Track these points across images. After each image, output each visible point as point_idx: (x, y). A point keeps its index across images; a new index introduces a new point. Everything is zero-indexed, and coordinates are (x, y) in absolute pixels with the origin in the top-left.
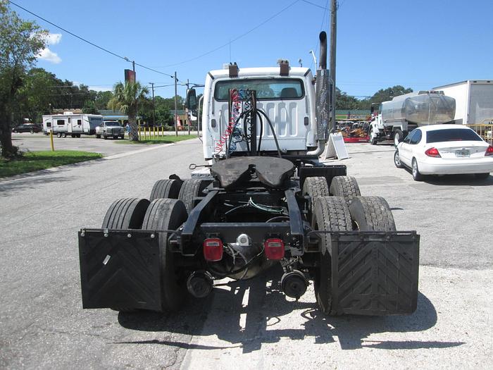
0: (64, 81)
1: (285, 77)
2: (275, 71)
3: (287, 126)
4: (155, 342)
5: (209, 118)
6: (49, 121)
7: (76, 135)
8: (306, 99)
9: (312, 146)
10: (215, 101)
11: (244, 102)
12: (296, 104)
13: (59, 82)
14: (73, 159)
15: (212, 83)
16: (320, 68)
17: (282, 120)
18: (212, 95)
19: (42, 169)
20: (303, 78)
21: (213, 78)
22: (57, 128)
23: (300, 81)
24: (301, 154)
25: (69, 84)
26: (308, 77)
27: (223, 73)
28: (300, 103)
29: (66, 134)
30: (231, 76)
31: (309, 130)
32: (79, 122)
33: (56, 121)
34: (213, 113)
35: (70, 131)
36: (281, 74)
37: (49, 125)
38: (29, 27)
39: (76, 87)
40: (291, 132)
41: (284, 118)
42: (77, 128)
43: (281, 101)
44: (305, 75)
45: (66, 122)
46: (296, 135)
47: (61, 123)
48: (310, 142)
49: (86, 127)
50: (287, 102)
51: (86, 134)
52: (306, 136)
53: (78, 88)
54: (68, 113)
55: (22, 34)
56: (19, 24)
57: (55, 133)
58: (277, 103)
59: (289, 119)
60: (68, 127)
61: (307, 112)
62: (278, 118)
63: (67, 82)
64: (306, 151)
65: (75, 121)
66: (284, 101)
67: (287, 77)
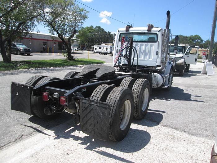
0: (107, 32)
1: (149, 32)
2: (145, 29)
3: (148, 54)
4: (32, 127)
5: (116, 49)
6: (96, 47)
7: (105, 54)
8: (158, 43)
9: (159, 65)
10: (119, 42)
11: (127, 43)
12: (153, 45)
13: (105, 32)
14: (91, 63)
15: (118, 34)
16: (166, 28)
17: (146, 52)
18: (118, 39)
19: (77, 65)
20: (158, 33)
21: (119, 31)
22: (98, 50)
23: (156, 34)
24: (153, 68)
25: (109, 33)
26: (160, 33)
27: (123, 30)
28: (155, 44)
29: (102, 53)
30: (126, 31)
31: (158, 57)
32: (107, 49)
33: (98, 48)
34: (118, 47)
35: (103, 52)
36: (148, 31)
37: (96, 49)
38: (82, 10)
39: (112, 35)
40: (150, 58)
41: (147, 51)
42: (106, 51)
43: (146, 43)
44: (159, 31)
45: (102, 48)
46: (152, 59)
47: (100, 48)
48: (158, 63)
49: (109, 51)
50: (150, 44)
51: (109, 53)
52: (157, 60)
53: (113, 35)
54: (103, 45)
55: (80, 13)
56: (79, 9)
57: (97, 52)
58: (145, 44)
59: (150, 52)
60: (103, 50)
61: (158, 49)
62: (145, 51)
63: (109, 32)
64: (156, 67)
65: (105, 48)
66: (148, 43)
67: (150, 32)
